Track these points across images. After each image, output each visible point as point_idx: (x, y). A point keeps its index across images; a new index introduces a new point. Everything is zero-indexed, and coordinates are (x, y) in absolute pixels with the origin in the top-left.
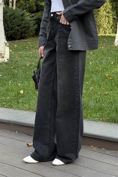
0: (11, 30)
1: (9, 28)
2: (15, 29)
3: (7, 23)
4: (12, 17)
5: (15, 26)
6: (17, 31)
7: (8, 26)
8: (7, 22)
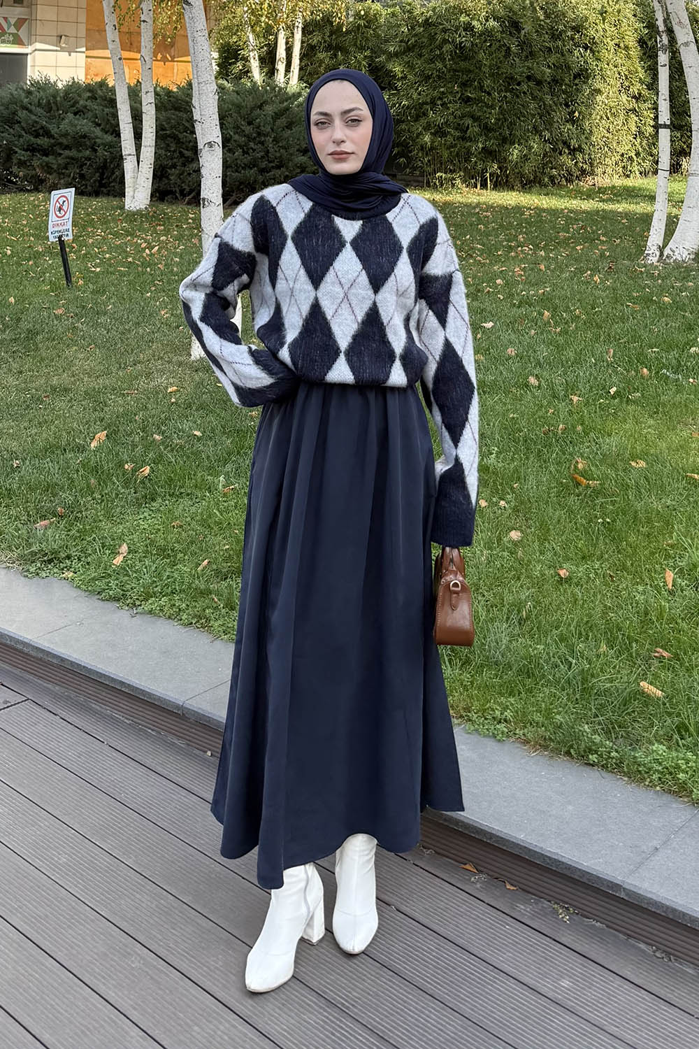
0: (278, 167)
1: (270, 162)
2: (291, 163)
3: (262, 143)
4: (282, 121)
5: (291, 155)
6: (299, 170)
7: (268, 152)
8: (263, 139)
